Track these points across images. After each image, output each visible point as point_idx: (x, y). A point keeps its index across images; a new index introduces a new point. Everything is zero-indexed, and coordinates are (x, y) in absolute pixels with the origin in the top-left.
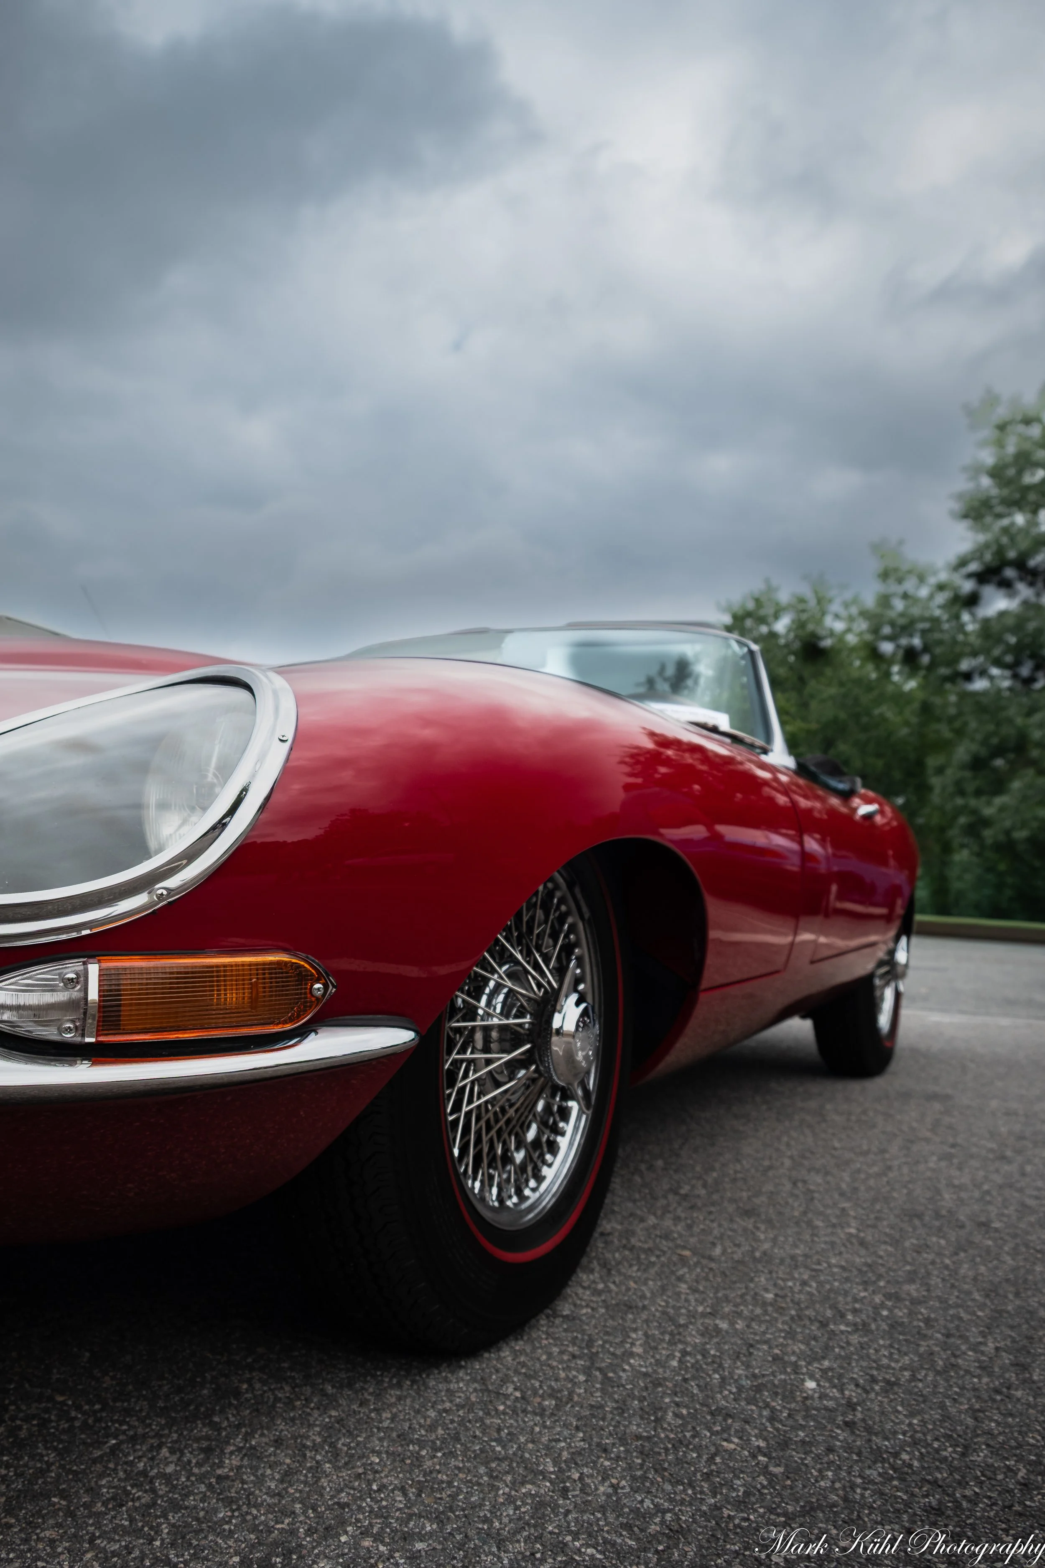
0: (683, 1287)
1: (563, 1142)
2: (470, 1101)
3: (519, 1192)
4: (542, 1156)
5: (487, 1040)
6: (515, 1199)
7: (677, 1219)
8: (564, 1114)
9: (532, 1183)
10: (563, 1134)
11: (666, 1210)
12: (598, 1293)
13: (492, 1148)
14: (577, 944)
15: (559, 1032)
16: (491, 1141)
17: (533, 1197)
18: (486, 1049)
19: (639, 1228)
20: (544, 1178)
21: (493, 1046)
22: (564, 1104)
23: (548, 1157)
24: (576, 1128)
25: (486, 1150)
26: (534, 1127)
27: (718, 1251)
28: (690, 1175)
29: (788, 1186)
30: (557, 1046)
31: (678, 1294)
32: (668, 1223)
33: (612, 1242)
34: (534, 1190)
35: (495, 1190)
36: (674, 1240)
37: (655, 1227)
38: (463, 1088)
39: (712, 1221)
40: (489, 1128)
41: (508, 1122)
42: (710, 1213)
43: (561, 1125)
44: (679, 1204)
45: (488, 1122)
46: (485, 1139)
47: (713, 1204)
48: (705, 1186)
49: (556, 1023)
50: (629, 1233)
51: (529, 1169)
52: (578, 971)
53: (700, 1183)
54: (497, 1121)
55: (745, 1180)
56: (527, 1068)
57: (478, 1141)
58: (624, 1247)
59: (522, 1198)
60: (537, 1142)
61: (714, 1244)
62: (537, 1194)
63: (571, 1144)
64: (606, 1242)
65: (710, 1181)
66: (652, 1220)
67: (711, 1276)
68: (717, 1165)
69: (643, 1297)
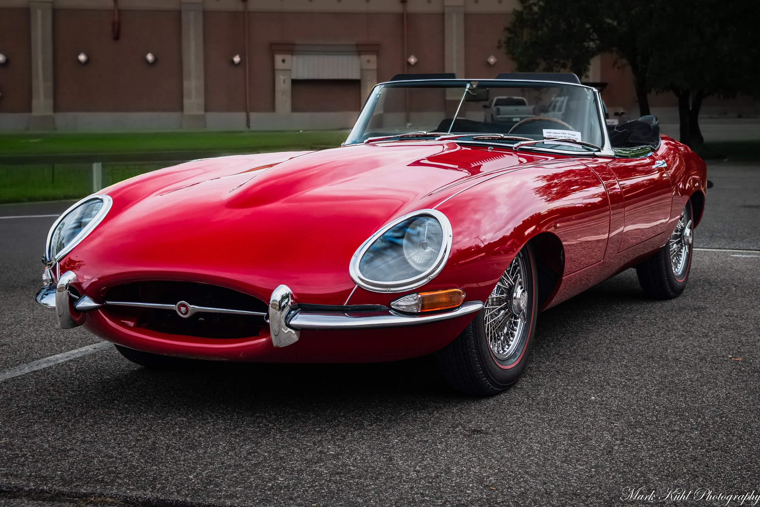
0: (558, 380)
1: (516, 333)
2: (489, 321)
3: (503, 349)
4: (509, 338)
5: (492, 301)
6: (502, 351)
7: (557, 362)
8: (516, 324)
9: (507, 347)
10: (516, 331)
11: (553, 360)
12: (530, 382)
13: (495, 335)
14: (518, 265)
15: (515, 298)
16: (494, 333)
17: (508, 351)
18: (492, 305)
19: (543, 366)
20: (510, 345)
21: (495, 303)
22: (516, 320)
23: (511, 338)
24: (520, 329)
25: (493, 335)
26: (506, 328)
27: (572, 370)
28: (564, 348)
29: (605, 349)
30: (515, 303)
31: (556, 382)
32: (554, 363)
33: (533, 370)
34: (508, 349)
35: (496, 348)
36: (556, 368)
37: (549, 365)
38: (487, 317)
39: (571, 362)
40: (494, 329)
41: (499, 327)
42: (571, 360)
43: (515, 327)
44: (559, 358)
45: (493, 327)
46: (493, 332)
47: (572, 357)
48: (570, 351)
49: (515, 295)
50: (539, 367)
51: (506, 342)
52: (520, 280)
53: (568, 350)
54: (496, 327)
55: (587, 349)
56: (505, 310)
57: (491, 333)
58: (537, 371)
59: (504, 351)
60: (507, 334)
61: (570, 369)
62: (509, 350)
63: (518, 334)
64: (531, 370)
65: (572, 349)
66: (548, 363)
67: (568, 377)
68: (577, 344)
69: (544, 382)
